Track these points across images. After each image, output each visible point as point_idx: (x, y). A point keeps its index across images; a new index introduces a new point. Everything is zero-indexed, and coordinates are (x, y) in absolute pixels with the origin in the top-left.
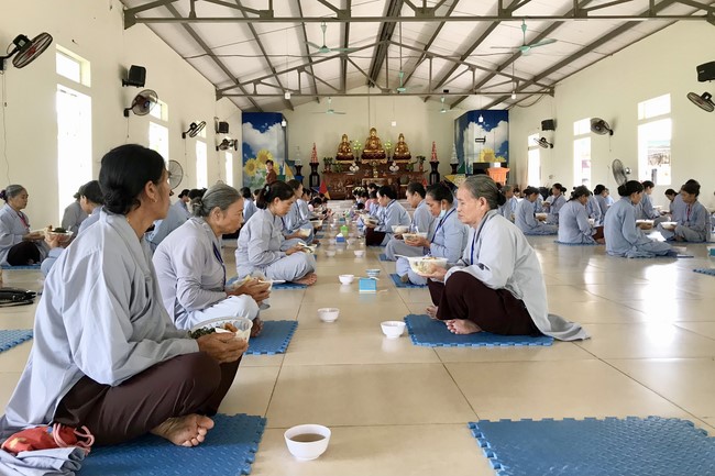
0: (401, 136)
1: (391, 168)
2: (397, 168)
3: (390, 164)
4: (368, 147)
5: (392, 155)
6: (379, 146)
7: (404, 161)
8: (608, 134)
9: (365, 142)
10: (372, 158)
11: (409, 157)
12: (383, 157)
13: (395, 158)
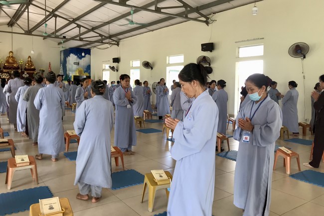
0: (30, 57)
1: (24, 75)
2: (28, 75)
3: (23, 73)
4: (7, 61)
5: (23, 68)
6: (15, 62)
7: (32, 72)
8: (150, 69)
9: (5, 58)
10: (10, 69)
11: (34, 70)
12: (18, 68)
13: (26, 69)
